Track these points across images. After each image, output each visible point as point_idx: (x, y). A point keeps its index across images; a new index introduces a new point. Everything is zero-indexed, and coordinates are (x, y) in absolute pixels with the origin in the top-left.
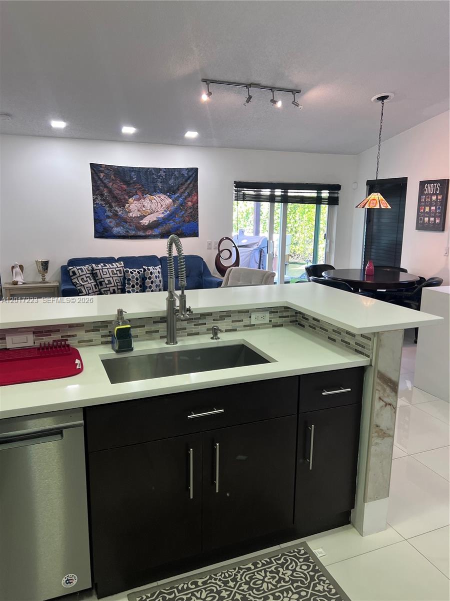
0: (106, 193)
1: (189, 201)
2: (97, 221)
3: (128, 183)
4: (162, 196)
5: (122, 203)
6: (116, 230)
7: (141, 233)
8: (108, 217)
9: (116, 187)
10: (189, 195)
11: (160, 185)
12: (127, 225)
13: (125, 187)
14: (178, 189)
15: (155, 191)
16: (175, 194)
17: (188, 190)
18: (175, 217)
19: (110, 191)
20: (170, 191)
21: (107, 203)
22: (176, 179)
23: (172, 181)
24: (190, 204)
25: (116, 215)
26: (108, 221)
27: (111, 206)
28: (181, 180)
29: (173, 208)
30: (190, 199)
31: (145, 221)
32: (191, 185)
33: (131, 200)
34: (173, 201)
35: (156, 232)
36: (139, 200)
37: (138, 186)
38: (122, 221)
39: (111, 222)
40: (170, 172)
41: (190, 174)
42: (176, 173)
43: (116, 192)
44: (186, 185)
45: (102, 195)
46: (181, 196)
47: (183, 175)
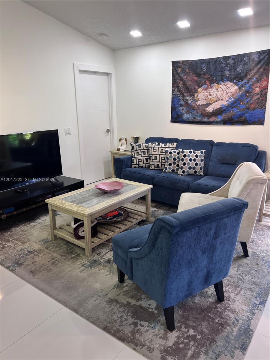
0: (181, 85)
1: (257, 87)
2: (173, 109)
3: (198, 75)
4: (229, 84)
5: (192, 93)
6: (186, 116)
7: (206, 120)
8: (181, 105)
9: (189, 79)
10: (258, 81)
11: (227, 73)
12: (194, 112)
13: (196, 78)
14: (246, 75)
15: (222, 80)
16: (242, 80)
17: (257, 76)
18: (240, 104)
19: (184, 84)
20: (237, 78)
21: (182, 94)
22: (245, 65)
23: (240, 68)
24: (257, 90)
25: (187, 104)
26: (181, 108)
27: (184, 96)
28: (250, 66)
29: (236, 96)
30: (258, 85)
31: (210, 109)
32: (262, 70)
33: (200, 90)
34: (240, 88)
35: (219, 118)
36: (206, 89)
37: (207, 76)
38: (191, 108)
39: (182, 110)
40: (239, 58)
41: (262, 57)
42: (246, 59)
43: (189, 83)
44: (255, 70)
45: (178, 87)
46: (248, 82)
47: (253, 59)
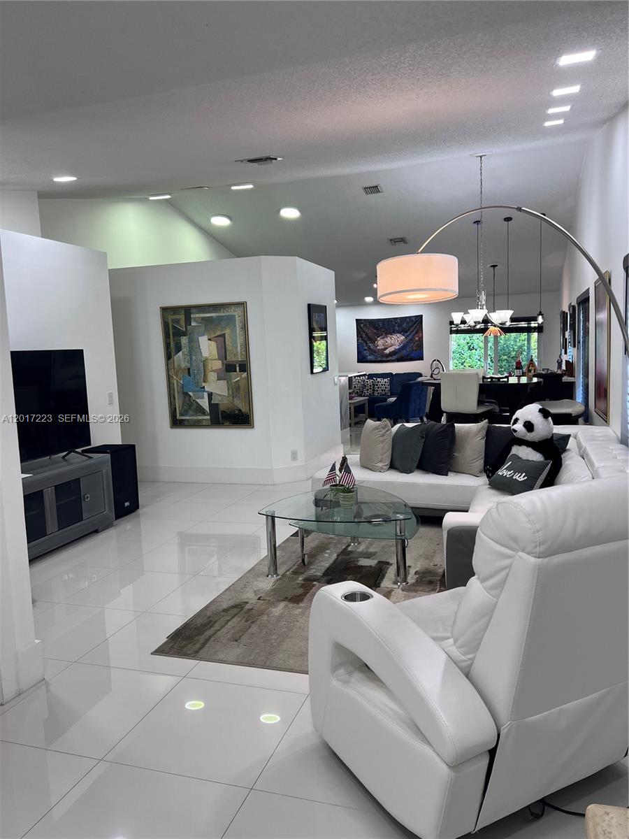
0: (364, 336)
2: (359, 352)
3: (377, 329)
4: (398, 335)
5: (373, 341)
6: (370, 358)
7: (384, 359)
8: (365, 350)
9: (370, 331)
10: (416, 333)
11: (397, 328)
12: (376, 354)
13: (375, 331)
14: (409, 330)
15: (394, 332)
16: (407, 333)
17: (415, 330)
18: (407, 348)
19: (367, 334)
20: (403, 332)
21: (365, 341)
22: (407, 323)
23: (405, 325)
24: (417, 338)
25: (369, 348)
26: (365, 352)
27: (367, 343)
28: (411, 324)
29: (405, 342)
30: (417, 335)
31: (387, 351)
32: (418, 326)
33: (379, 339)
34: (406, 338)
35: (394, 357)
36: (383, 338)
37: (383, 330)
38: (373, 352)
39: (366, 353)
40: (403, 319)
41: (417, 319)
42: (408, 320)
43: (370, 335)
44: (415, 326)
45: (362, 337)
46: (411, 334)
47: (412, 320)
